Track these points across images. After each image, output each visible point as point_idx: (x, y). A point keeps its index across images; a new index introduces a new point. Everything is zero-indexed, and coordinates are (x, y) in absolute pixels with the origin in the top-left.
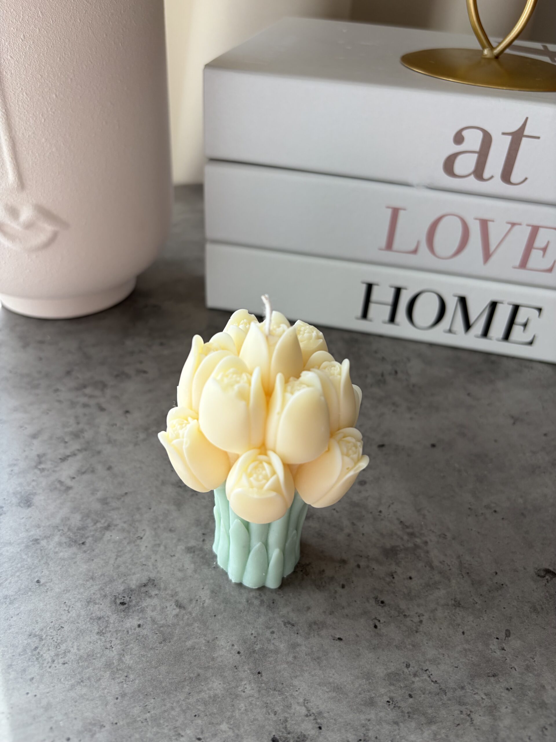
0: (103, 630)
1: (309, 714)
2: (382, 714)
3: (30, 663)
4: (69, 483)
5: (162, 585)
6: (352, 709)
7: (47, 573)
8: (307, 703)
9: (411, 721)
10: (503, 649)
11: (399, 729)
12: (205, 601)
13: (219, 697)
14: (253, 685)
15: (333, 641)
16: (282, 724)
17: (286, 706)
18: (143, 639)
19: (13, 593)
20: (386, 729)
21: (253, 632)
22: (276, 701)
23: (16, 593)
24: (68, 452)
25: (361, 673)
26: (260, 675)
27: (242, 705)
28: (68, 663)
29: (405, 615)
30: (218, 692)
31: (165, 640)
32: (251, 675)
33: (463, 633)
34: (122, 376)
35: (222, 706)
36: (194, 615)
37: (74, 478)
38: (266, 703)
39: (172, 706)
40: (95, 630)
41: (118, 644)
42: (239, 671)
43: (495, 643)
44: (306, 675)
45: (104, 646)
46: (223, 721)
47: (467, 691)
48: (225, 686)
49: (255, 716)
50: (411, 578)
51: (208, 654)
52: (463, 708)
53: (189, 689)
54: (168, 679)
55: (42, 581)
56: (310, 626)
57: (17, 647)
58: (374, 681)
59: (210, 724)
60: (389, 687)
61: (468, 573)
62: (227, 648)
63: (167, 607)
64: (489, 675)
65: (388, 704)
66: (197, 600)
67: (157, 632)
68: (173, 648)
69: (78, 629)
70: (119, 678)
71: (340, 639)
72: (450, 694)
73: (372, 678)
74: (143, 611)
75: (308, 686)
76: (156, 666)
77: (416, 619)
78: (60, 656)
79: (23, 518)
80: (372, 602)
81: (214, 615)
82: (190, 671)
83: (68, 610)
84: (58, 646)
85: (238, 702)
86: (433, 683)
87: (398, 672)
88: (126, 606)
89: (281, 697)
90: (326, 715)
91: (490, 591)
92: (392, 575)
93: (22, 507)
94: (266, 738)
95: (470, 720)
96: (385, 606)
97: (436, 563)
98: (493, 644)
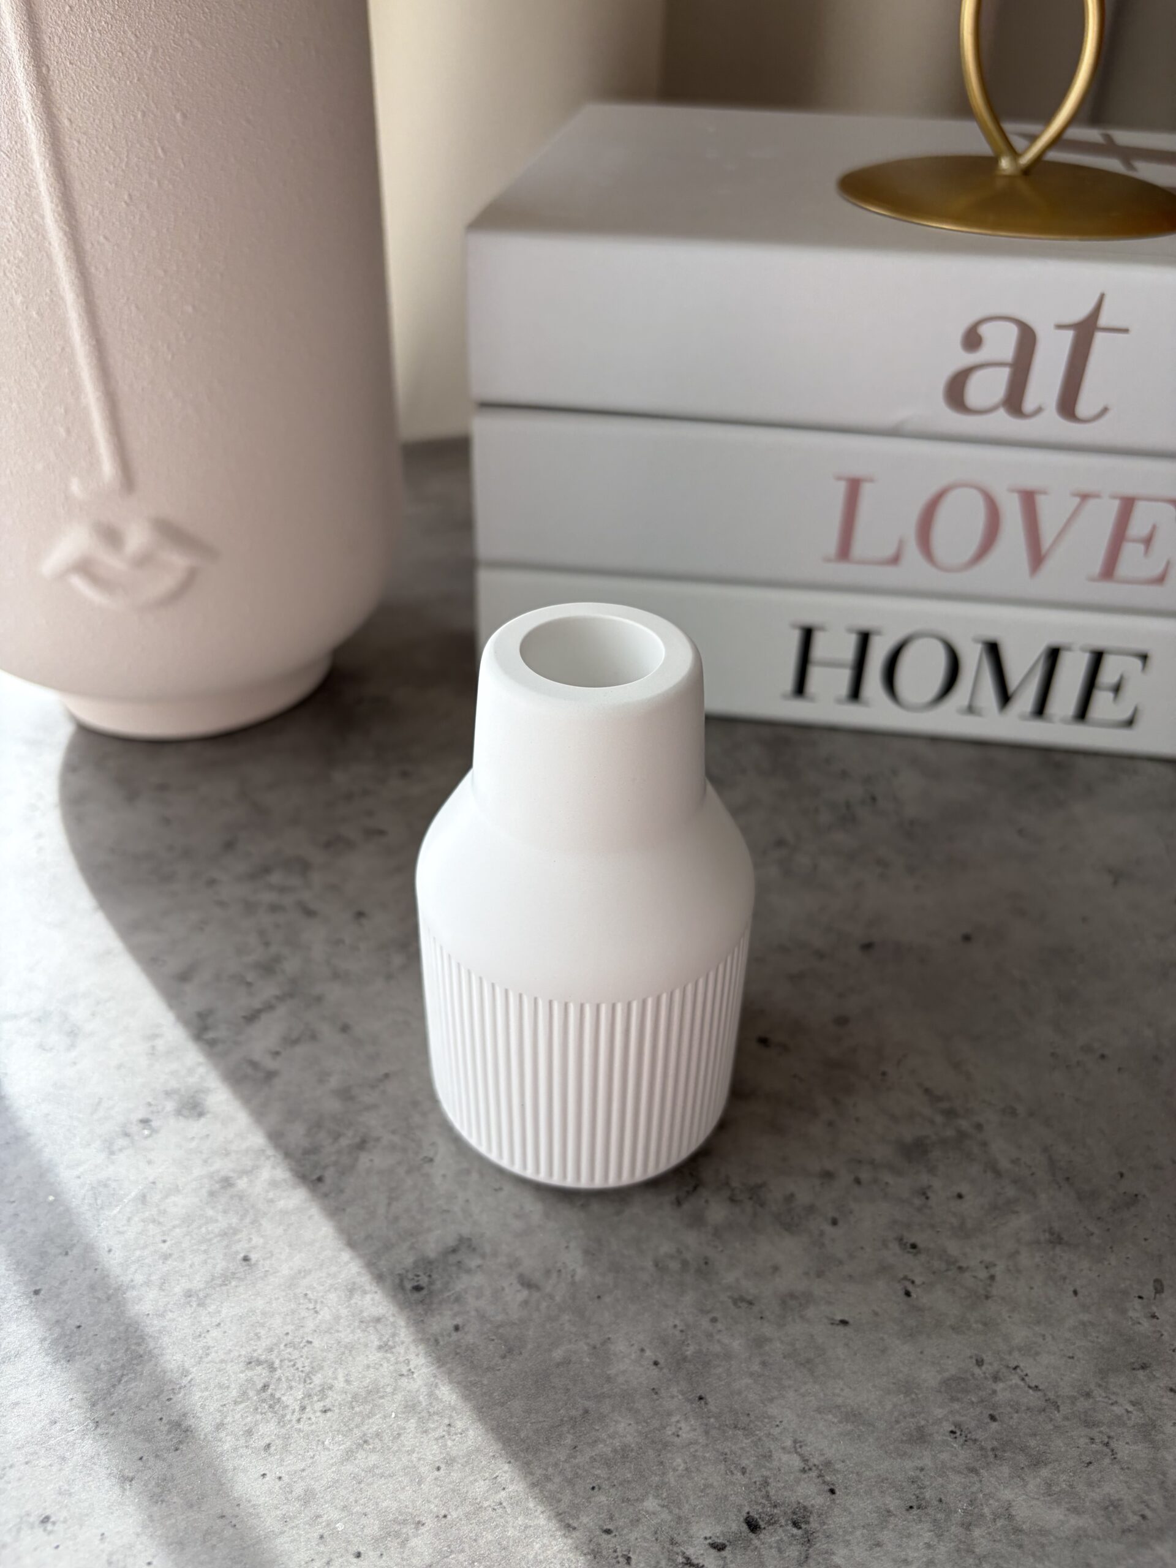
0: (389, 1341)
1: (807, 1468)
2: (945, 1456)
3: (259, 1417)
4: (270, 1064)
5: (488, 1249)
6: (886, 1452)
7: (261, 1241)
8: (801, 1447)
9: (1001, 1465)
10: (1154, 1316)
11: (980, 1481)
12: (574, 1270)
13: (632, 1450)
14: (693, 1422)
15: (830, 1326)
16: (760, 1490)
17: (762, 1455)
18: (469, 1352)
19: (202, 1286)
20: (956, 1482)
21: (677, 1322)
22: (742, 1448)
23: (207, 1282)
24: (257, 1003)
25: (894, 1384)
26: (703, 1402)
27: (679, 1460)
28: (332, 1409)
29: (960, 1268)
30: (629, 1439)
31: (510, 1351)
32: (685, 1404)
33: (1075, 1293)
34: (335, 844)
35: (641, 1465)
36: (558, 1299)
37: (277, 1053)
38: (722, 1454)
39: (545, 1475)
40: (373, 1342)
41: (422, 1365)
42: (662, 1398)
43: (1138, 1307)
44: (791, 1395)
45: (395, 1371)
46: (647, 1493)
47: (1097, 1399)
48: (640, 1427)
49: (706, 1479)
50: (960, 1196)
51: (597, 1371)
52: (1094, 1432)
53: (572, 1440)
54: (529, 1425)
55: (254, 1257)
56: (784, 1303)
57: (228, 1387)
58: (920, 1396)
59: (623, 1502)
60: (950, 1404)
61: (1068, 1179)
62: (633, 1357)
63: (503, 1289)
64: (1134, 1367)
65: (953, 1436)
66: (559, 1271)
67: (494, 1337)
68: (530, 1365)
69: (339, 1342)
70: (434, 1429)
71: (844, 1322)
72: (1065, 1409)
73: (915, 1390)
74: (458, 1299)
75: (798, 1416)
76: (502, 1400)
77: (983, 1274)
78: (315, 1398)
79: (193, 1138)
80: (895, 1247)
81: (596, 1295)
82: (568, 1405)
83: (315, 1308)
84: (307, 1379)
85: (669, 1455)
86: (1031, 1391)
87: (962, 1376)
88: (424, 1292)
89: (749, 1440)
90: (839, 1466)
91: (1114, 1210)
92: (924, 1193)
93: (185, 1117)
94: (734, 1518)
95: (1111, 1453)
96: (919, 1252)
97: (1004, 1164)
98: (1134, 1309)
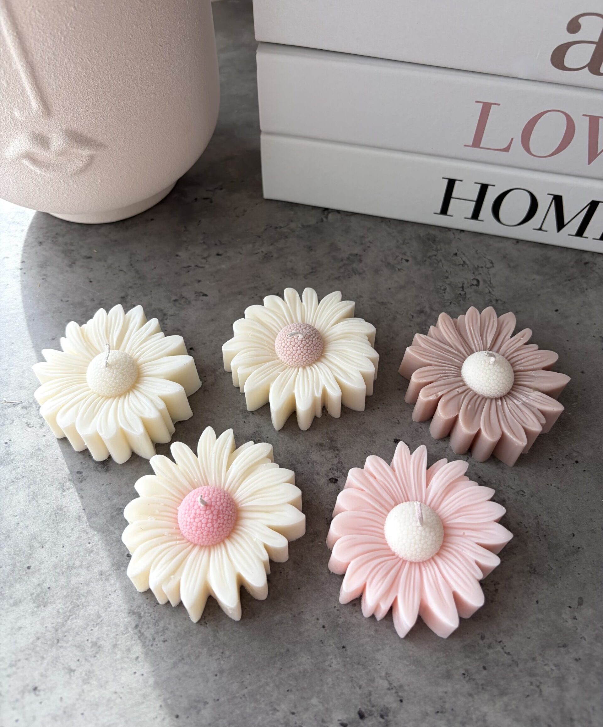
1: (391, 688)
3: (133, 642)
6: (430, 682)
8: (389, 676)
9: (485, 693)
10: (575, 618)
11: (473, 701)
12: (288, 573)
13: (308, 672)
14: (338, 660)
16: (367, 697)
17: (369, 680)
19: (107, 569)
20: (461, 701)
21: (336, 605)
22: (361, 675)
25: (439, 646)
26: (344, 649)
27: (330, 679)
28: (168, 640)
30: (307, 667)
31: (254, 615)
32: (336, 650)
33: (537, 602)
34: (181, 301)
35: (312, 680)
36: (279, 588)
38: (351, 677)
39: (266, 682)
41: (211, 620)
42: (325, 646)
43: (567, 612)
44: (387, 648)
46: (313, 695)
47: (538, 662)
48: (313, 660)
49: (342, 690)
51: (295, 629)
52: (533, 679)
53: (280, 665)
54: (260, 655)
57: (119, 625)
58: (451, 653)
59: (301, 698)
60: (465, 659)
61: (545, 536)
62: (313, 622)
64: (559, 645)
65: (464, 676)
66: (281, 572)
68: (263, 623)
70: (216, 654)
72: (521, 666)
73: (448, 650)
75: (390, 660)
76: (248, 642)
77: (492, 588)
78: (160, 634)
79: (103, 484)
81: (298, 587)
82: (280, 646)
84: (156, 624)
85: (325, 676)
86: (506, 655)
87: (473, 644)
89: (365, 671)
90: (406, 688)
91: (566, 556)
93: (100, 472)
94: (353, 711)
95: (539, 691)
97: (513, 525)
98: (566, 614)
